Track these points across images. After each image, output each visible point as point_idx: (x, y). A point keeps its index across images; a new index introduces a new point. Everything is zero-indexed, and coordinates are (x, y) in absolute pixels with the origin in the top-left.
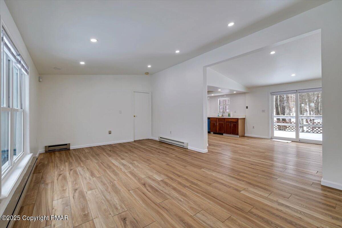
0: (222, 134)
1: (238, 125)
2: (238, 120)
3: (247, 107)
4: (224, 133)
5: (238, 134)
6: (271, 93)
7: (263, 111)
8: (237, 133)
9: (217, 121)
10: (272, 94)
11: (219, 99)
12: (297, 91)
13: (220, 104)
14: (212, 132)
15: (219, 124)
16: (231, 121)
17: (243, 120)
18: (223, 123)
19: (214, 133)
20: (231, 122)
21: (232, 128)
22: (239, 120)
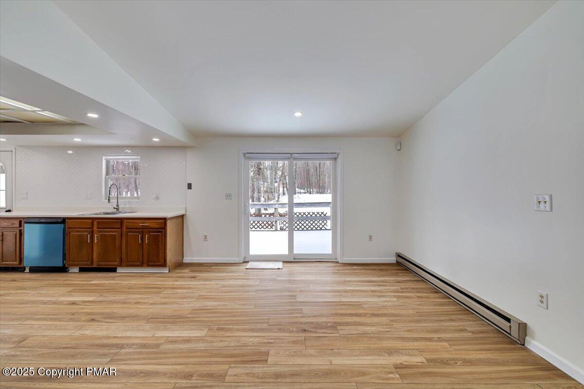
0: (114, 270)
1: (165, 237)
2: (165, 224)
3: (190, 186)
4: (121, 265)
5: (164, 265)
6: (244, 154)
7: (229, 196)
8: (162, 262)
9: (95, 228)
10: (248, 156)
11: (104, 158)
12: (291, 154)
13: (107, 174)
14: (76, 265)
15: (103, 238)
16: (143, 228)
17: (180, 219)
18: (115, 235)
19: (82, 270)
20: (143, 230)
21: (145, 247)
22: (168, 222)
